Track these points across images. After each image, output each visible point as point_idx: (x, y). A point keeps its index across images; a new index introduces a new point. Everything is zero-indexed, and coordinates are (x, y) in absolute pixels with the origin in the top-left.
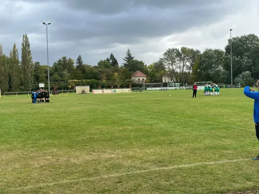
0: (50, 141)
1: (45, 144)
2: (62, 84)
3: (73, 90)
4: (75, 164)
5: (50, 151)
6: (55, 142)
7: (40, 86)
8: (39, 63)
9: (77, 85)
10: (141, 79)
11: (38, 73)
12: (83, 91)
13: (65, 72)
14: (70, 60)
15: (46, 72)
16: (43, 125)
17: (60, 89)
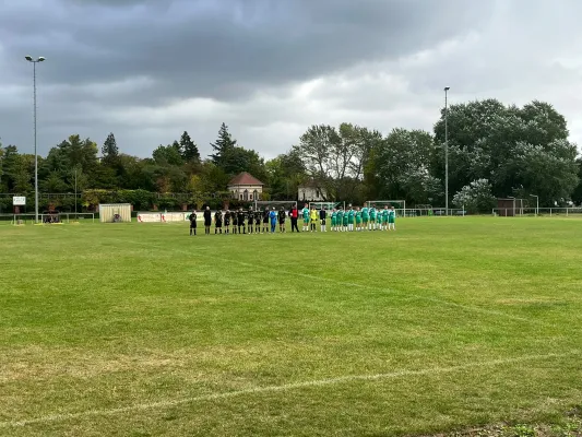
0: (26, 330)
1: (15, 336)
2: (69, 198)
3: (92, 213)
4: (79, 380)
5: (24, 351)
6: (39, 331)
7: (15, 203)
8: (14, 148)
9: (102, 202)
10: (251, 191)
11: (10, 171)
12: (117, 216)
13: (76, 172)
14: (89, 143)
15: (31, 170)
16: (15, 292)
17: (61, 209)
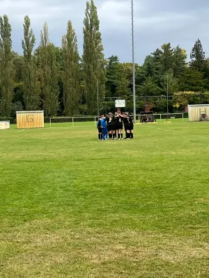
0: (125, 216)
1: (116, 221)
2: (162, 100)
3: (182, 113)
4: (167, 263)
5: (122, 234)
6: (135, 217)
7: (117, 106)
8: (116, 58)
9: (191, 103)
11: (114, 79)
12: (204, 116)
13: (168, 77)
14: (179, 50)
15: (130, 77)
16: (116, 182)
17: (155, 110)
